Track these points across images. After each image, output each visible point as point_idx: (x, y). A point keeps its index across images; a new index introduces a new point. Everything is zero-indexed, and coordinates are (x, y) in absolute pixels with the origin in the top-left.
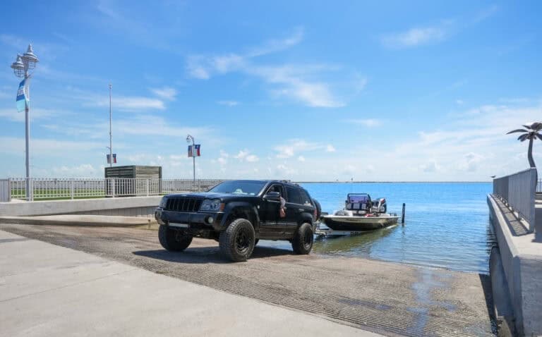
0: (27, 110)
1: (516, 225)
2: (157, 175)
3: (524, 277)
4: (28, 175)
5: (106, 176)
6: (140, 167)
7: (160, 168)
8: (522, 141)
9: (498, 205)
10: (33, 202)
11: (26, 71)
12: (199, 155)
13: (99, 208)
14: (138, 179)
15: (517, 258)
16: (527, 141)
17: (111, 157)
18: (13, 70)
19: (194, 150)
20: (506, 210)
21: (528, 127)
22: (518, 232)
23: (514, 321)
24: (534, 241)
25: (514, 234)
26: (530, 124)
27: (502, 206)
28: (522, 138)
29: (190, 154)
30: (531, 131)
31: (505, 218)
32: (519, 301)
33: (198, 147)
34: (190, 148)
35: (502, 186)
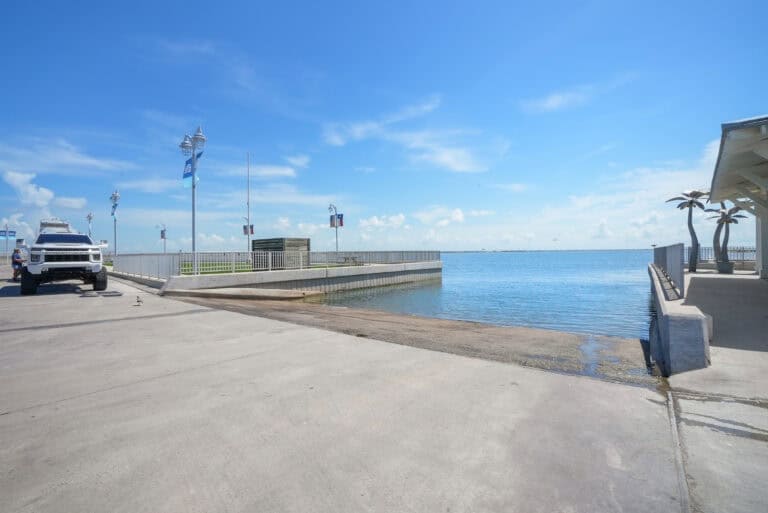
0: (194, 187)
1: (671, 293)
2: (305, 248)
3: (672, 331)
4: (194, 249)
5: (253, 250)
6: (289, 239)
7: (309, 240)
8: (682, 208)
9: (658, 275)
10: (199, 275)
11: (194, 149)
12: (342, 225)
13: (265, 280)
14: (288, 252)
15: (667, 316)
16: (687, 209)
17: (248, 230)
18: (181, 149)
19: (337, 220)
20: (664, 279)
21: (687, 195)
22: (671, 298)
23: (664, 363)
24: (683, 304)
25: (667, 299)
26: (689, 192)
27: (662, 276)
28: (681, 206)
29: (332, 225)
30: (690, 199)
31: (662, 286)
32: (668, 349)
33: (341, 217)
34: (332, 217)
35: (661, 255)
